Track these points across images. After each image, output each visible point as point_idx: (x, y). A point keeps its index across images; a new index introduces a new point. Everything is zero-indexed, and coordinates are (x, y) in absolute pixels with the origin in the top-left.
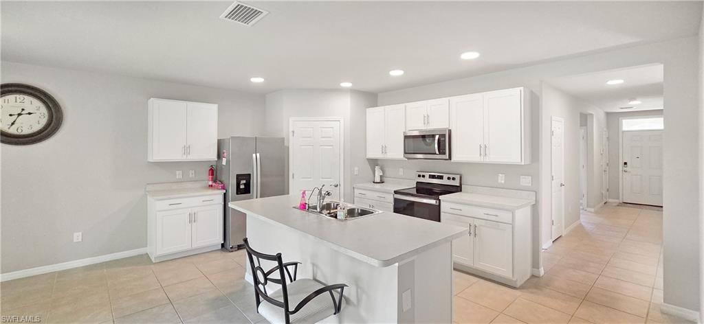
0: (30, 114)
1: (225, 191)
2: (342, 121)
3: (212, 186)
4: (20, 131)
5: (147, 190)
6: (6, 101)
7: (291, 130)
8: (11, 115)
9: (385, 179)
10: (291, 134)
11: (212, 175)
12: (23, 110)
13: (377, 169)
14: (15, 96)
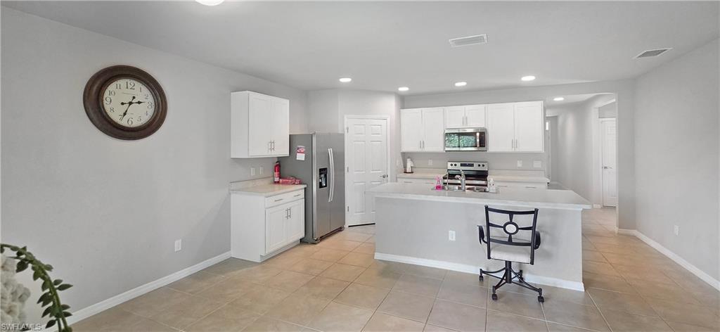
0: (139, 103)
1: (305, 186)
2: (389, 120)
3: (278, 182)
4: (130, 123)
5: (232, 189)
6: (118, 86)
7: (345, 127)
8: (123, 104)
9: (414, 170)
10: (346, 131)
11: (279, 171)
12: (134, 98)
13: (409, 161)
14: (127, 80)
